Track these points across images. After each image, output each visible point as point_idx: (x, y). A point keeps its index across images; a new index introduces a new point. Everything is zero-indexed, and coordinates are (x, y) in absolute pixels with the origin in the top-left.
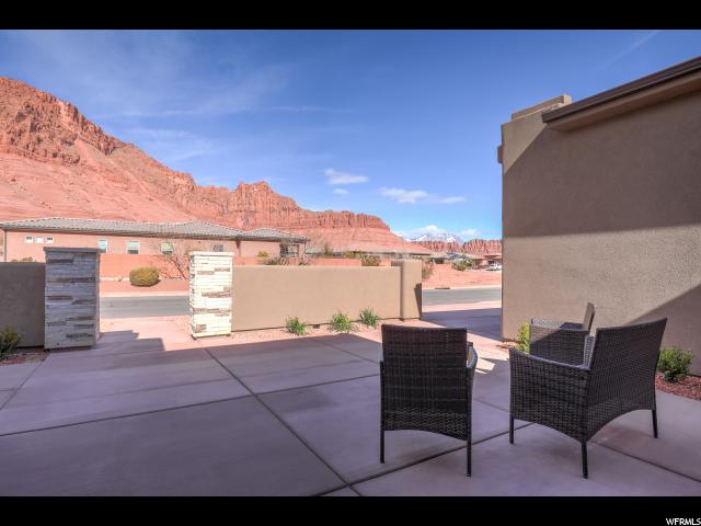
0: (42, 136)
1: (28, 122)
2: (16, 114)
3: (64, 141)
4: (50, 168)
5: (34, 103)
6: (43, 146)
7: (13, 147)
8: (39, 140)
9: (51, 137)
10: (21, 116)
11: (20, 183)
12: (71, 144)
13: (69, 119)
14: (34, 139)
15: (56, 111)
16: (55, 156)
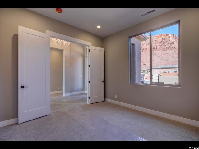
0: (166, 44)
1: (163, 42)
2: (160, 42)
3: (171, 44)
4: (168, 51)
5: (164, 37)
6: (166, 46)
7: (160, 49)
8: (165, 46)
9: (168, 44)
10: (161, 41)
11: (161, 56)
12: (172, 44)
13: (172, 38)
14: (164, 46)
15: (169, 37)
16: (169, 48)
